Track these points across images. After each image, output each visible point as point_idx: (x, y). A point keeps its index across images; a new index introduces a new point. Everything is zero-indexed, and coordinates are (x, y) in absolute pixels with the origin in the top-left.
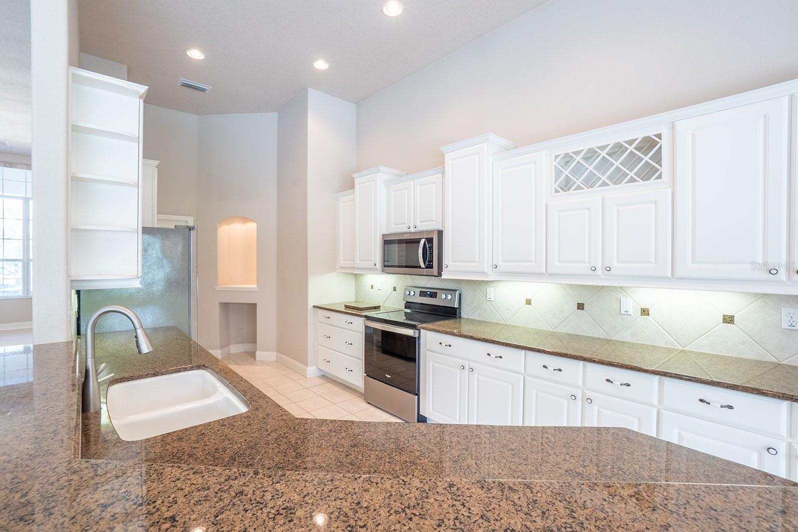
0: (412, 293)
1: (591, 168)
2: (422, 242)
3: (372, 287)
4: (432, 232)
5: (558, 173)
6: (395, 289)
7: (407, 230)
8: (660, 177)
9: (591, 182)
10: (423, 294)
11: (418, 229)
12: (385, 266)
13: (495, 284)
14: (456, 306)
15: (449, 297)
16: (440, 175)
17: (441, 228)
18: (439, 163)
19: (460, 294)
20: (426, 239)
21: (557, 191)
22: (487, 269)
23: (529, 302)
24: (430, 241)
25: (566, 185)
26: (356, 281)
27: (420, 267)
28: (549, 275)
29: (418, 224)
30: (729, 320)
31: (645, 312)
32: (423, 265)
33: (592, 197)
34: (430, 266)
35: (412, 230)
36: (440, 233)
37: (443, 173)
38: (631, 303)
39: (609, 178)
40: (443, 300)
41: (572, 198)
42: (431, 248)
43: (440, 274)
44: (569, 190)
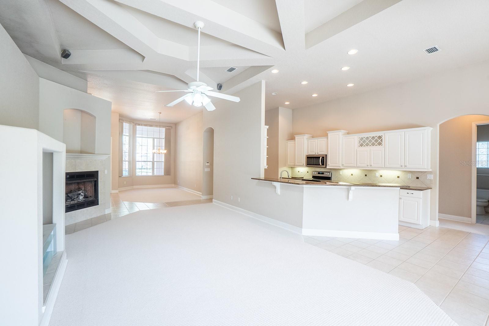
0: (315, 173)
1: (367, 141)
2: (321, 158)
3: (299, 172)
4: (324, 155)
5: (360, 142)
6: (308, 172)
7: (315, 154)
8: (382, 145)
9: (367, 145)
10: (319, 173)
11: (319, 154)
12: (307, 165)
13: (342, 170)
14: (330, 176)
15: (328, 174)
16: (326, 139)
17: (326, 154)
18: (326, 136)
19: (331, 173)
20: (322, 157)
21: (359, 146)
22: (341, 165)
23: (352, 175)
24: (324, 157)
25: (361, 145)
26: (292, 169)
27: (320, 165)
28: (357, 167)
29: (319, 152)
30: (398, 177)
31: (381, 176)
32: (321, 164)
33: (367, 148)
34: (323, 164)
35: (317, 154)
36: (326, 155)
37: (327, 138)
38: (378, 174)
39: (371, 144)
40: (326, 175)
41: (363, 148)
42: (324, 160)
43: (326, 167)
44: (362, 146)
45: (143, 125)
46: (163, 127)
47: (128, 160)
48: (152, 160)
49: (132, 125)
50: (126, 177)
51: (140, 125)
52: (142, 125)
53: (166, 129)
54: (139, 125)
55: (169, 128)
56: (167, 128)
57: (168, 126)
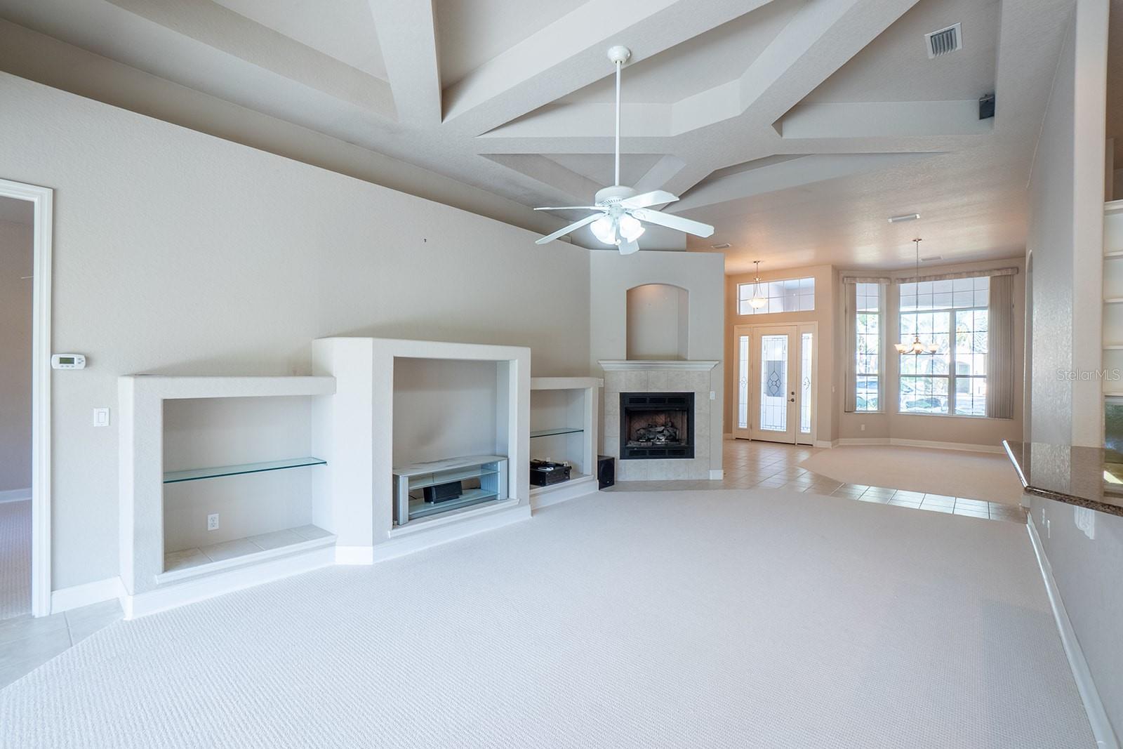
45: (915, 279)
46: (982, 273)
47: (876, 372)
48: (947, 373)
49: (884, 286)
50: (866, 415)
51: (908, 280)
52: (911, 280)
53: (991, 279)
54: (904, 280)
55: (1004, 273)
56: (997, 274)
57: (998, 270)
